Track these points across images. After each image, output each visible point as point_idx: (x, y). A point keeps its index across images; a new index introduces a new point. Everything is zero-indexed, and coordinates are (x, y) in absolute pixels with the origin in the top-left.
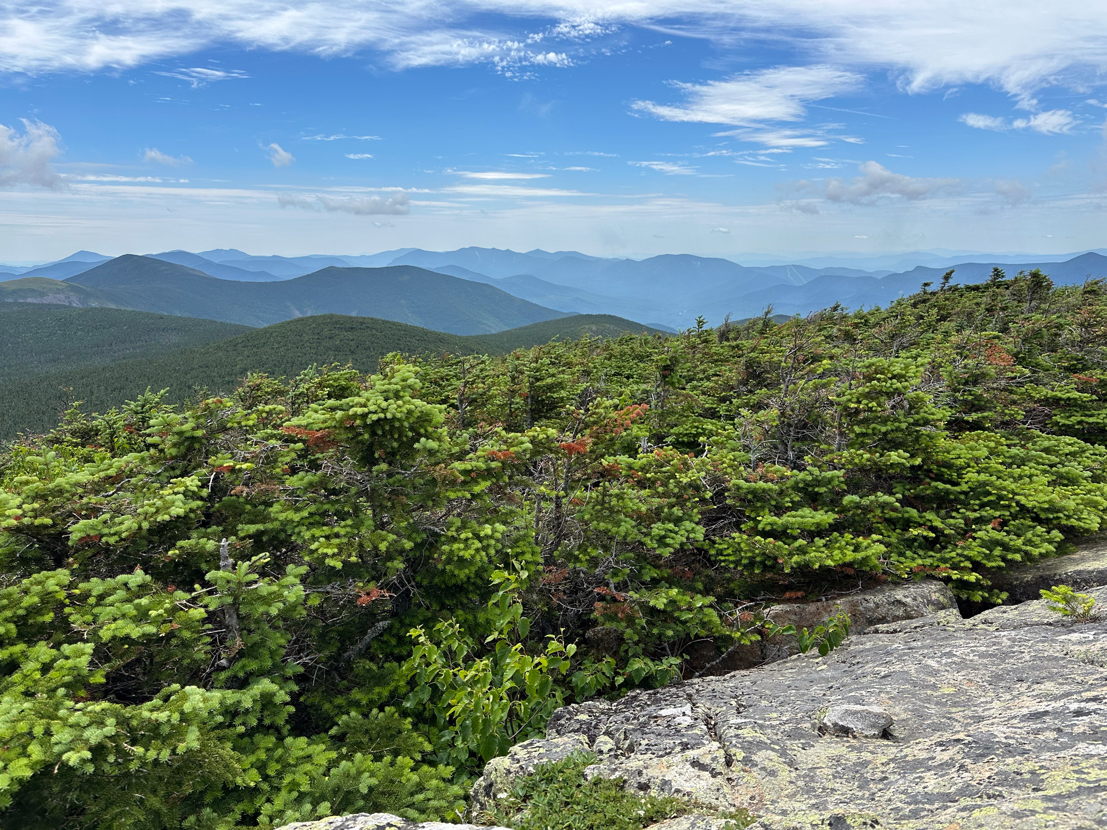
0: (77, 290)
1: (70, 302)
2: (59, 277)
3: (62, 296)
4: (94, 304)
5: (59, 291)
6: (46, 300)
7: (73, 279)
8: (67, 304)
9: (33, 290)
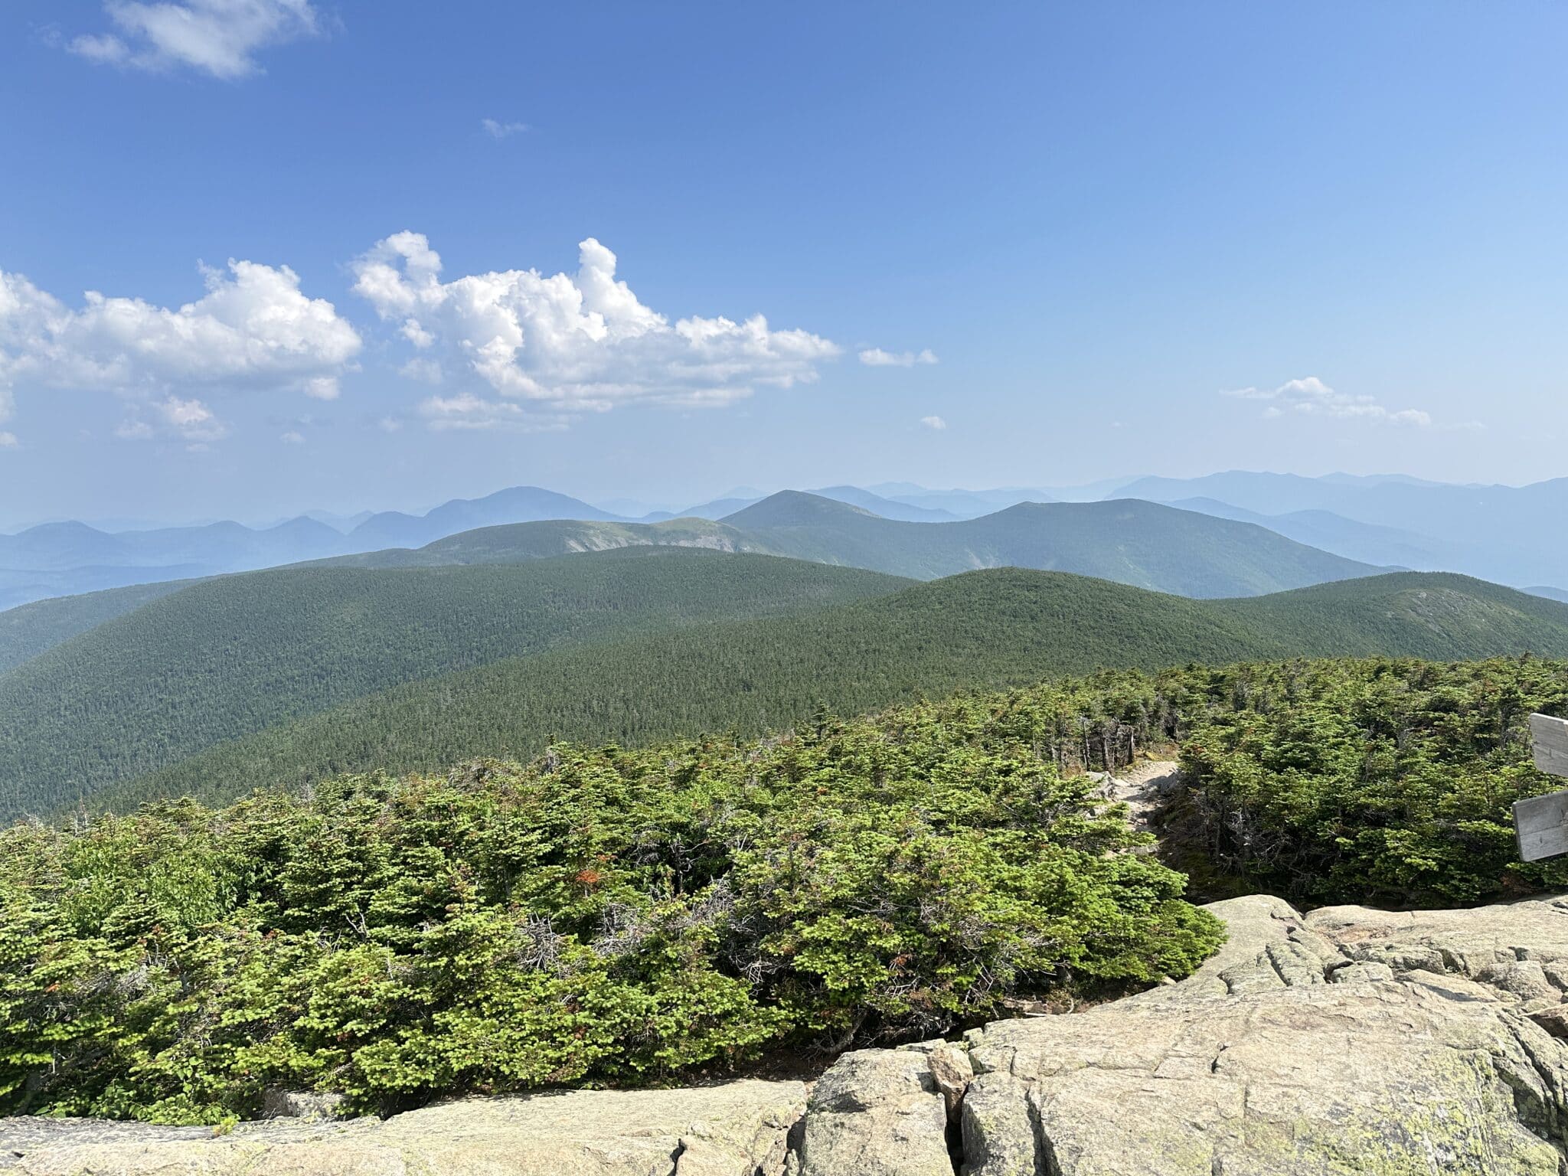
0: (730, 533)
1: (722, 547)
2: (713, 517)
3: (714, 539)
4: (747, 549)
5: (712, 533)
6: (700, 543)
7: (729, 519)
8: (718, 548)
9: (686, 532)
